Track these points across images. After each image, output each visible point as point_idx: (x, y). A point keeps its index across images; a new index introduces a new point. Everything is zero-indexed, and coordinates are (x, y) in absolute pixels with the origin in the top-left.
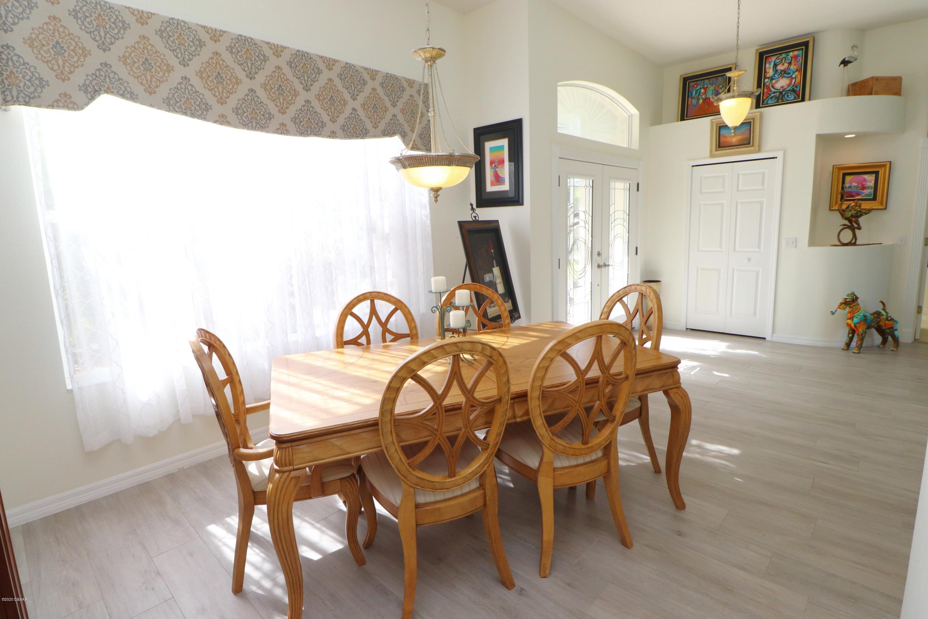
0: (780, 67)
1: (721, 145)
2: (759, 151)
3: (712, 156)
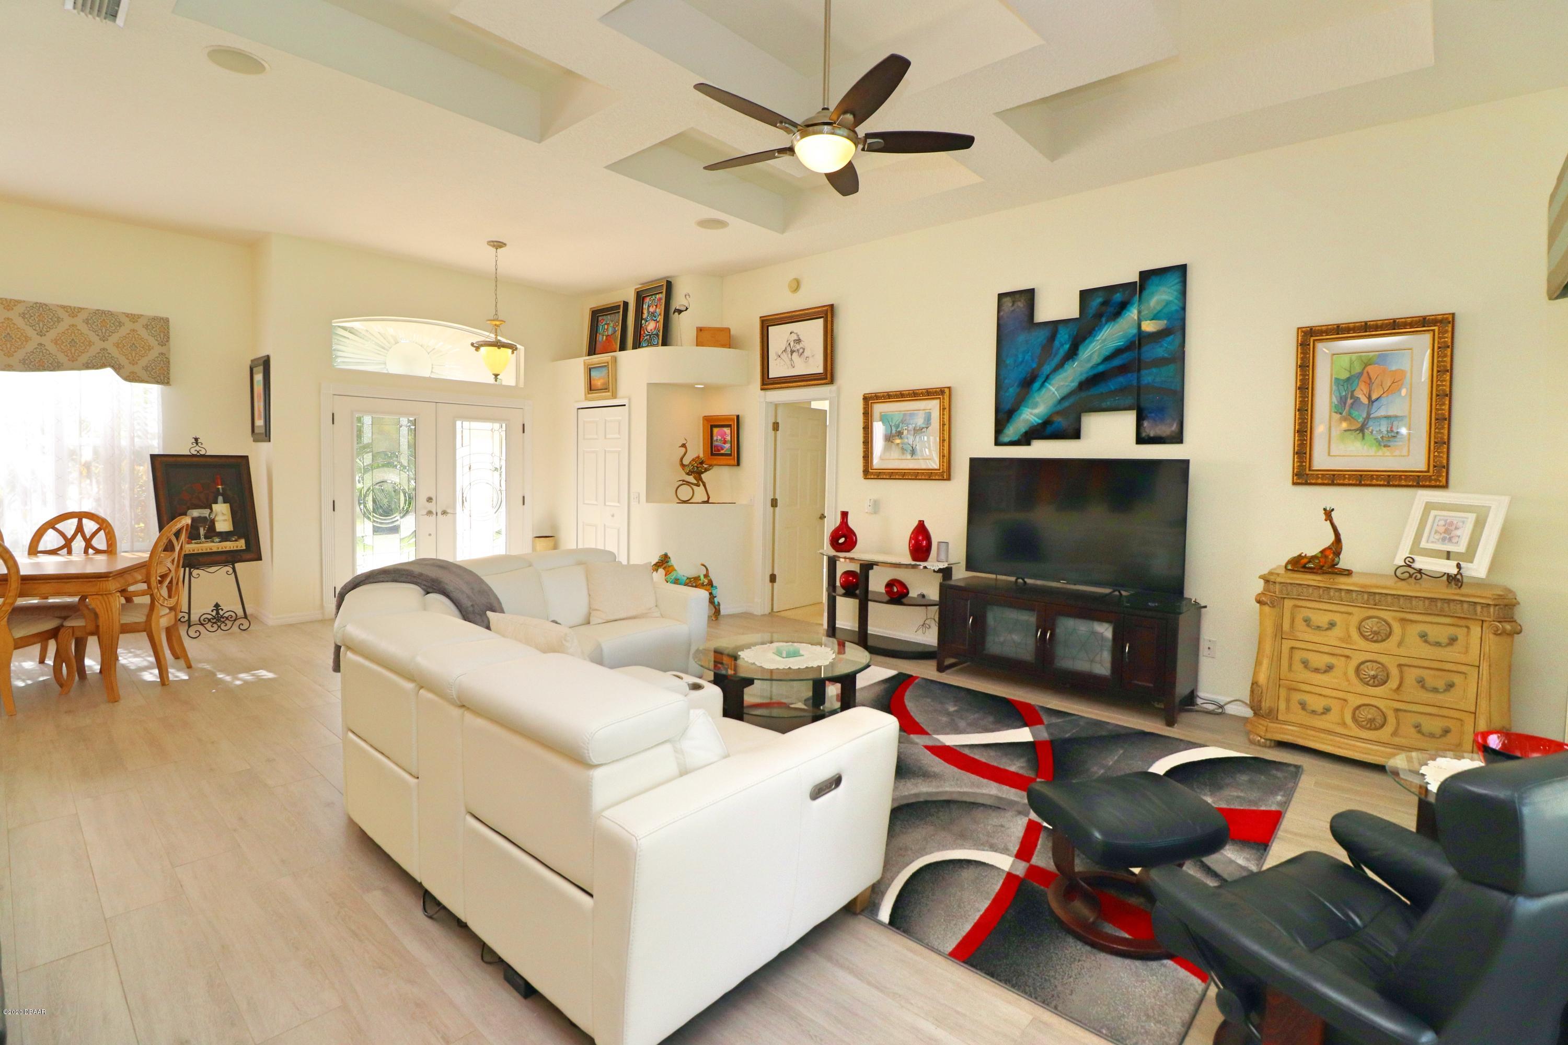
0: (651, 310)
1: (592, 388)
2: (614, 396)
3: (587, 399)
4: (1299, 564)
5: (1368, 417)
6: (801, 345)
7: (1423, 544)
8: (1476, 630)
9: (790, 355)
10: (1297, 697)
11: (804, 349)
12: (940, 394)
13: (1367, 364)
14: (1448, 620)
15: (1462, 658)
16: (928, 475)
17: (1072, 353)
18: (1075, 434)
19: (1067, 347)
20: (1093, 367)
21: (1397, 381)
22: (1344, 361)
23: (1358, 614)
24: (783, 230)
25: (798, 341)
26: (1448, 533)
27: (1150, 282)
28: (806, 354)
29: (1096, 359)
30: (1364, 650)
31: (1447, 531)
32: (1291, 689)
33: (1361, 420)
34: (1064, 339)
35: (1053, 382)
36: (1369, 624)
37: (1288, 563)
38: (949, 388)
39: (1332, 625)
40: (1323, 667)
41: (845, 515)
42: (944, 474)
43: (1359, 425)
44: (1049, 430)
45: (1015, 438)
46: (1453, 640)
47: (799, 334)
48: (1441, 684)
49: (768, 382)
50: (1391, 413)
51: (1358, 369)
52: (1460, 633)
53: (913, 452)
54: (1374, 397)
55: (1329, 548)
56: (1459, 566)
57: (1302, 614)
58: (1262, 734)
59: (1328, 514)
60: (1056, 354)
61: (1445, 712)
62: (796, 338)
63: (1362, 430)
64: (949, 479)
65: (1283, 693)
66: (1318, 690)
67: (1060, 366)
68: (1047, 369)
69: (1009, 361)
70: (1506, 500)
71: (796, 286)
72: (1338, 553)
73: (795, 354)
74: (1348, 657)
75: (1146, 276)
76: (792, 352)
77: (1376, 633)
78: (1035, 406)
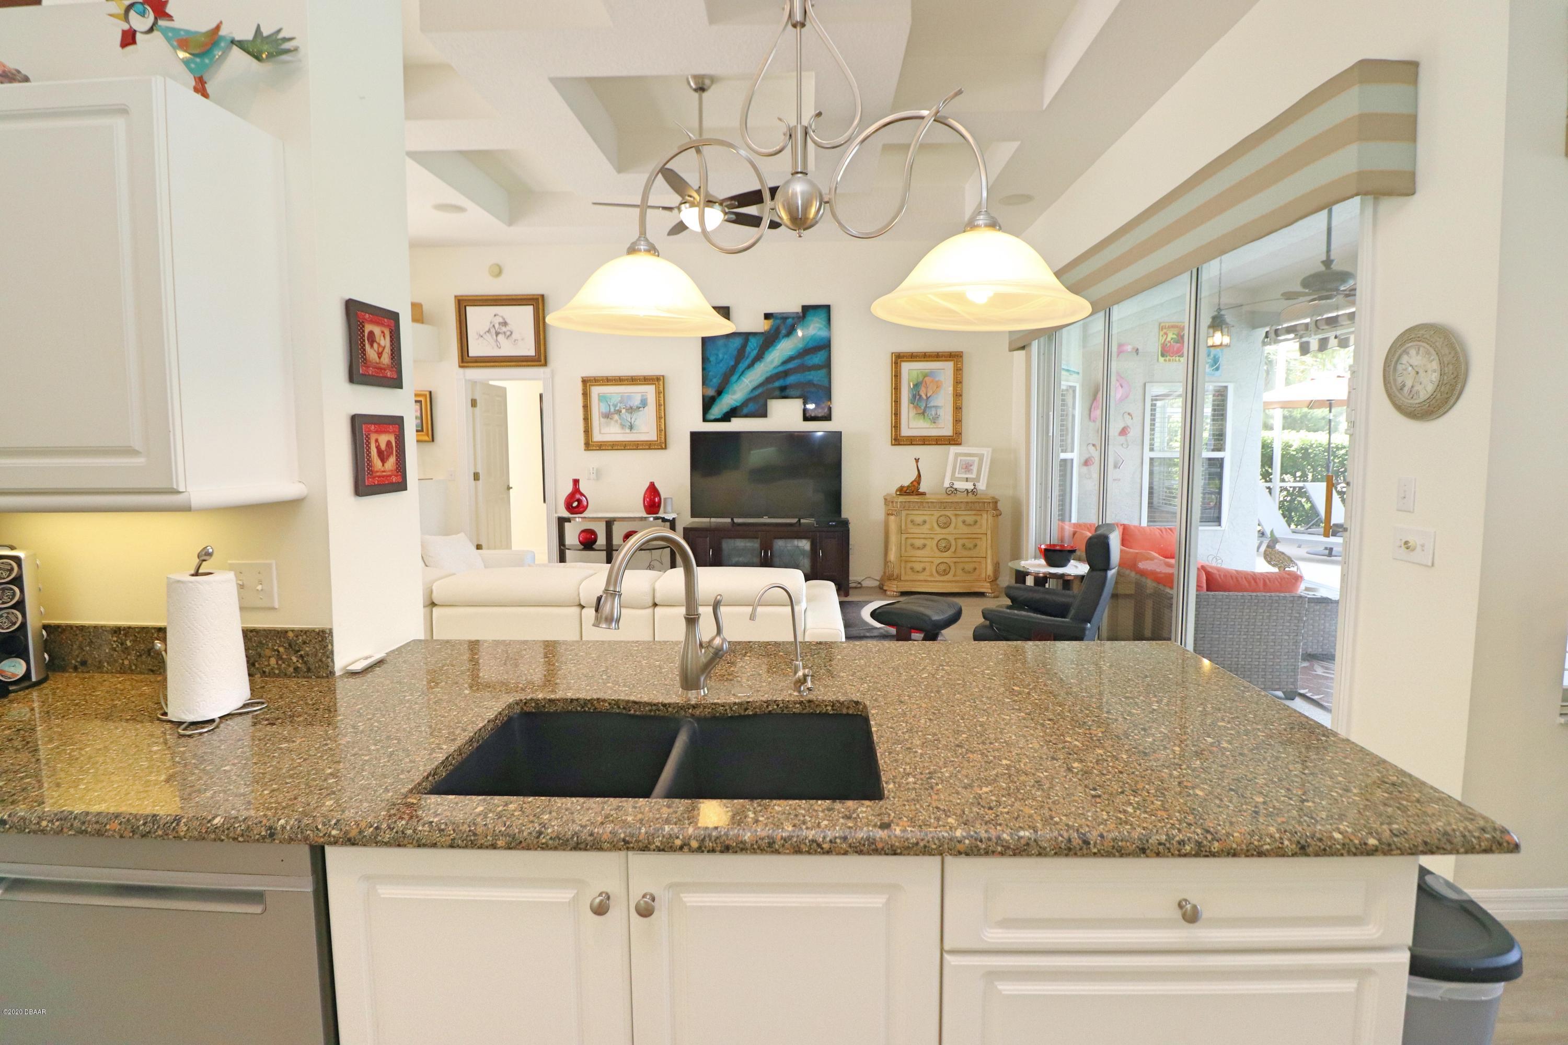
4: (903, 491)
5: (926, 407)
6: (508, 328)
7: (957, 475)
8: (985, 516)
9: (495, 336)
10: (909, 565)
11: (512, 333)
12: (656, 380)
13: (926, 376)
14: (973, 512)
15: (979, 531)
16: (648, 446)
17: (759, 357)
18: (763, 414)
19: (755, 352)
20: (775, 368)
21: (938, 386)
22: (914, 374)
23: (937, 514)
24: (511, 223)
25: (505, 324)
26: (967, 467)
27: (808, 313)
28: (514, 336)
29: (777, 362)
30: (940, 533)
31: (966, 467)
32: (906, 562)
33: (923, 408)
34: (753, 346)
35: (747, 376)
36: (942, 519)
37: (897, 491)
38: (663, 376)
39: (925, 522)
40: (921, 546)
41: (576, 482)
42: (661, 444)
43: (922, 411)
44: (745, 411)
45: (719, 417)
46: (976, 522)
47: (505, 317)
48: (971, 546)
49: (465, 359)
50: (935, 404)
51: (921, 379)
52: (978, 518)
53: (631, 427)
54: (928, 395)
55: (915, 481)
56: (974, 485)
57: (911, 517)
58: (895, 589)
59: (917, 460)
60: (748, 356)
61: (974, 559)
62: (501, 320)
63: (923, 413)
64: (666, 448)
65: (903, 565)
66: (918, 559)
67: (751, 365)
68: (742, 366)
69: (712, 359)
70: (990, 450)
71: (498, 271)
72: (919, 483)
73: (500, 337)
74: (932, 538)
75: (806, 309)
76: (497, 334)
77: (945, 523)
78: (734, 393)
